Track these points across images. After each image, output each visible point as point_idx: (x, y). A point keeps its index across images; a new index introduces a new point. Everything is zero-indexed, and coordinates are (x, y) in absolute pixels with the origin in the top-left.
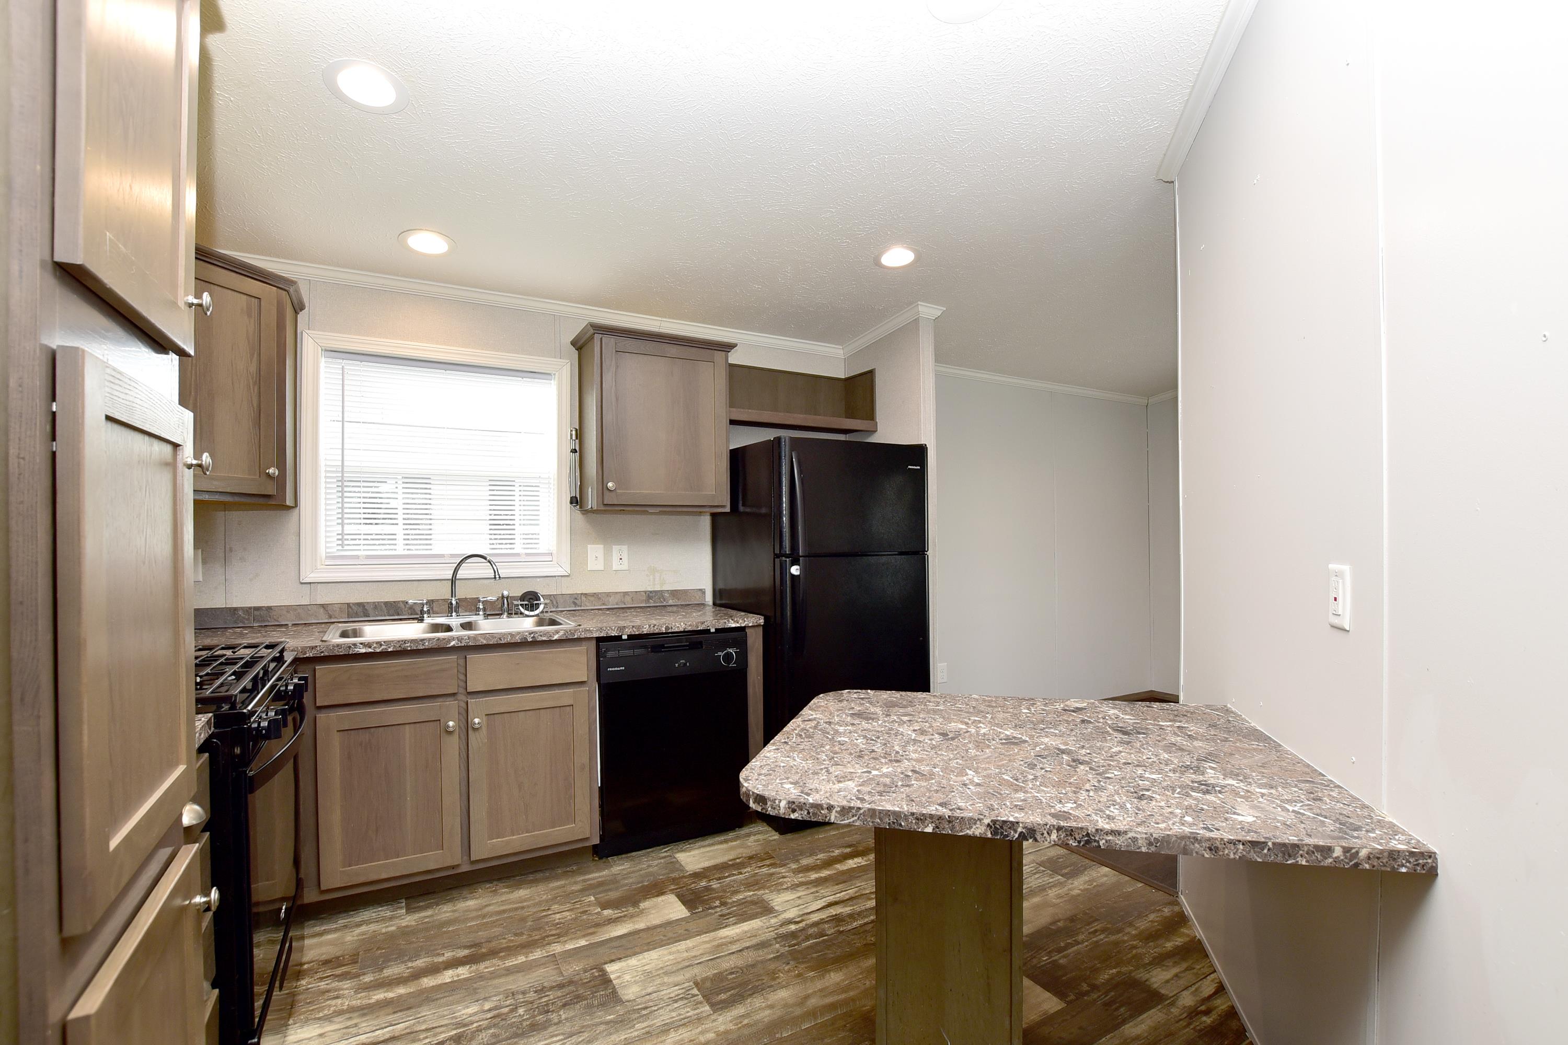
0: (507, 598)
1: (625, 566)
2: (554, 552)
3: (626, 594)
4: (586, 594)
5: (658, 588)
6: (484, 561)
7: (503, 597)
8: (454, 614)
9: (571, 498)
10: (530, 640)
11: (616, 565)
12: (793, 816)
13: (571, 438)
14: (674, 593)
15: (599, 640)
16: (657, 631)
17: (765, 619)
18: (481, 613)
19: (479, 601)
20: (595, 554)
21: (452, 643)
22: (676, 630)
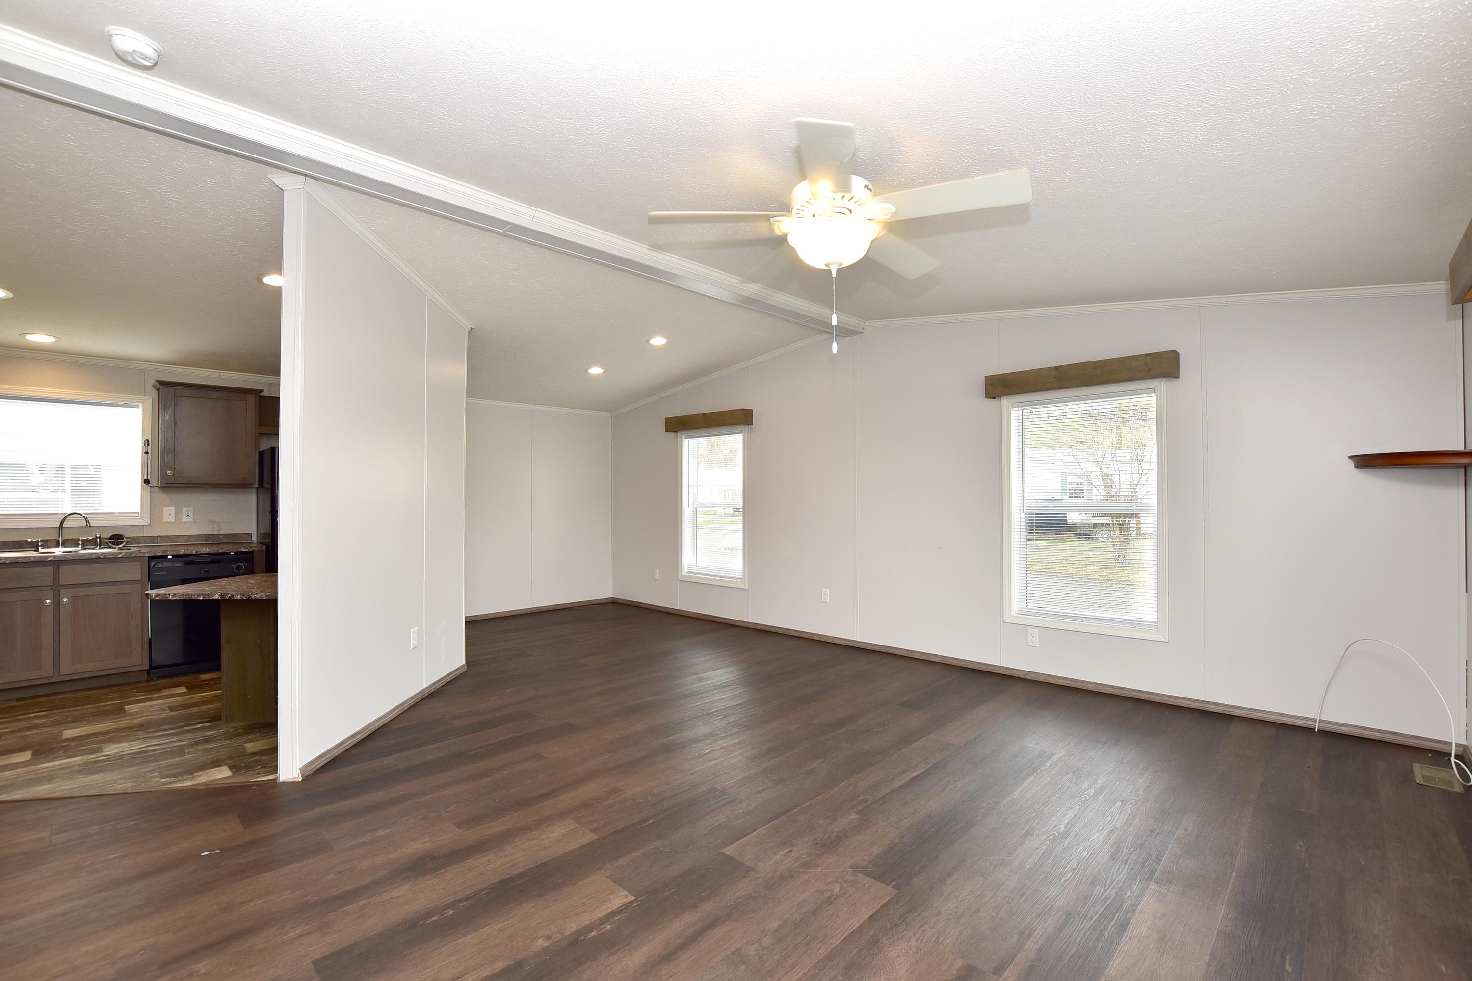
0: (99, 537)
1: (191, 520)
2: (139, 511)
3: (190, 536)
4: (161, 536)
5: (216, 532)
6: (81, 516)
7: (97, 537)
8: (61, 546)
9: (144, 480)
10: (102, 557)
11: (184, 519)
12: (157, 599)
13: (145, 445)
14: (227, 536)
15: (151, 558)
16: (189, 553)
17: (266, 547)
18: (80, 546)
19: (79, 540)
20: (169, 513)
21: (49, 559)
22: (203, 552)
